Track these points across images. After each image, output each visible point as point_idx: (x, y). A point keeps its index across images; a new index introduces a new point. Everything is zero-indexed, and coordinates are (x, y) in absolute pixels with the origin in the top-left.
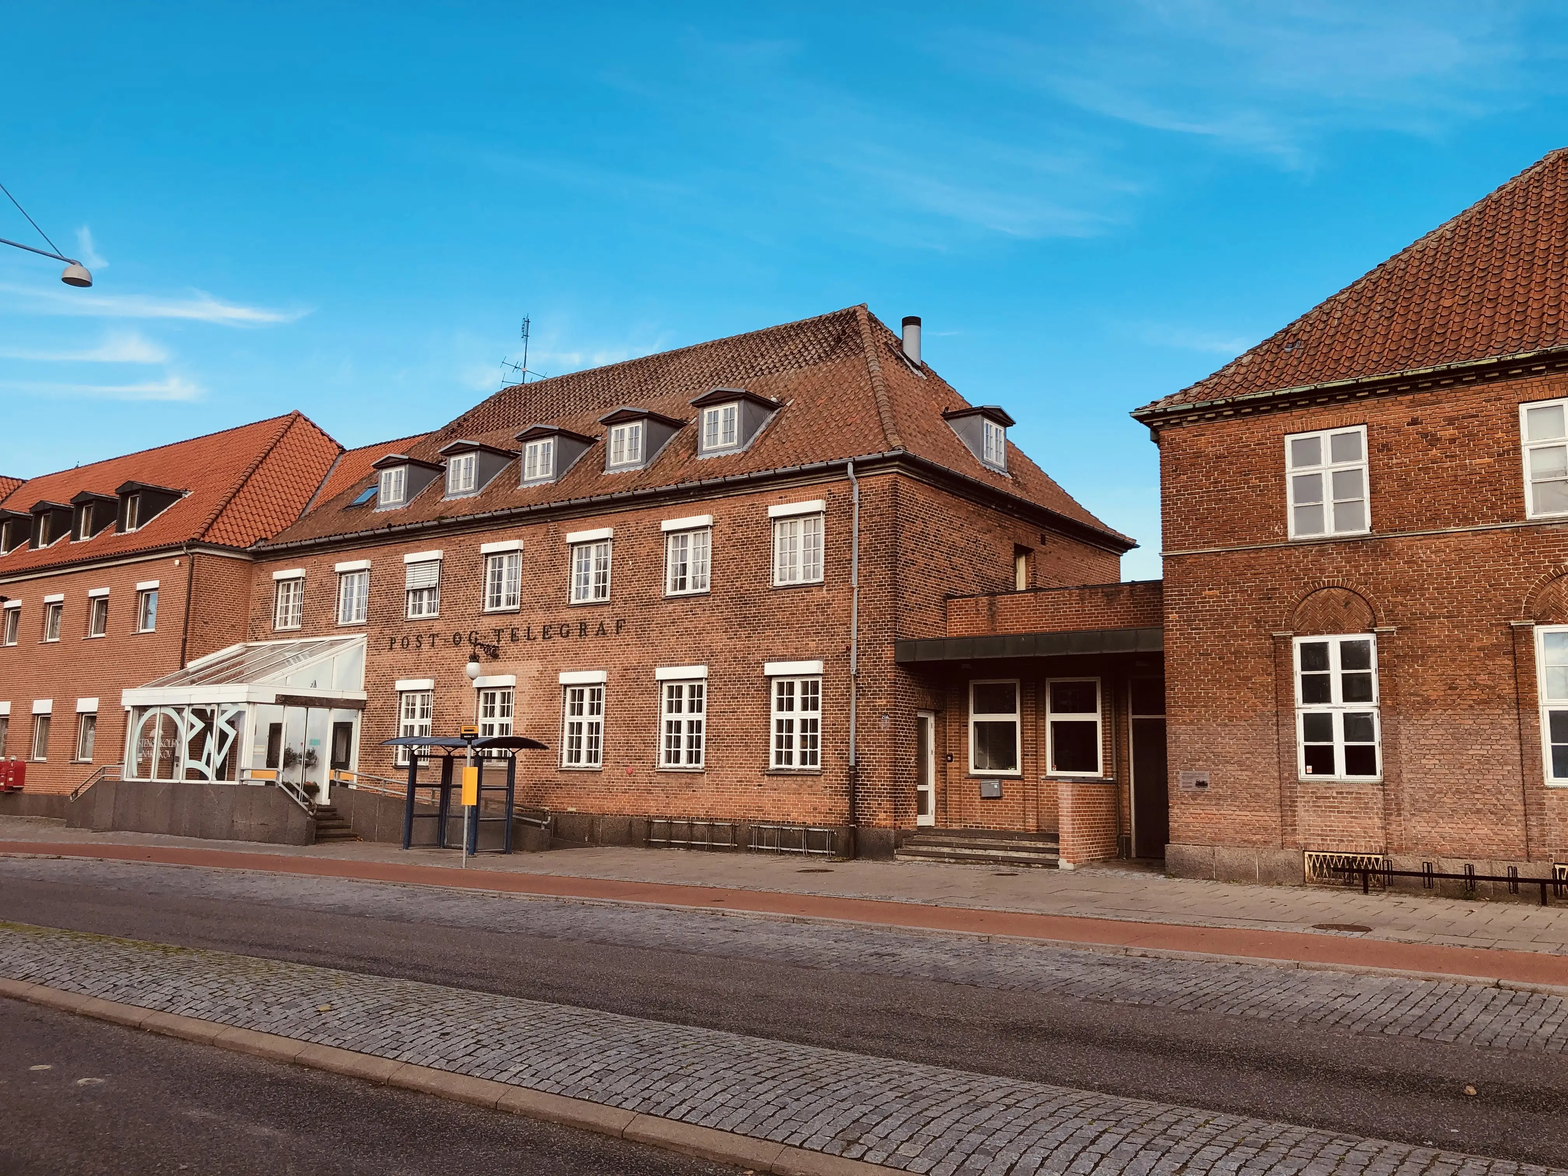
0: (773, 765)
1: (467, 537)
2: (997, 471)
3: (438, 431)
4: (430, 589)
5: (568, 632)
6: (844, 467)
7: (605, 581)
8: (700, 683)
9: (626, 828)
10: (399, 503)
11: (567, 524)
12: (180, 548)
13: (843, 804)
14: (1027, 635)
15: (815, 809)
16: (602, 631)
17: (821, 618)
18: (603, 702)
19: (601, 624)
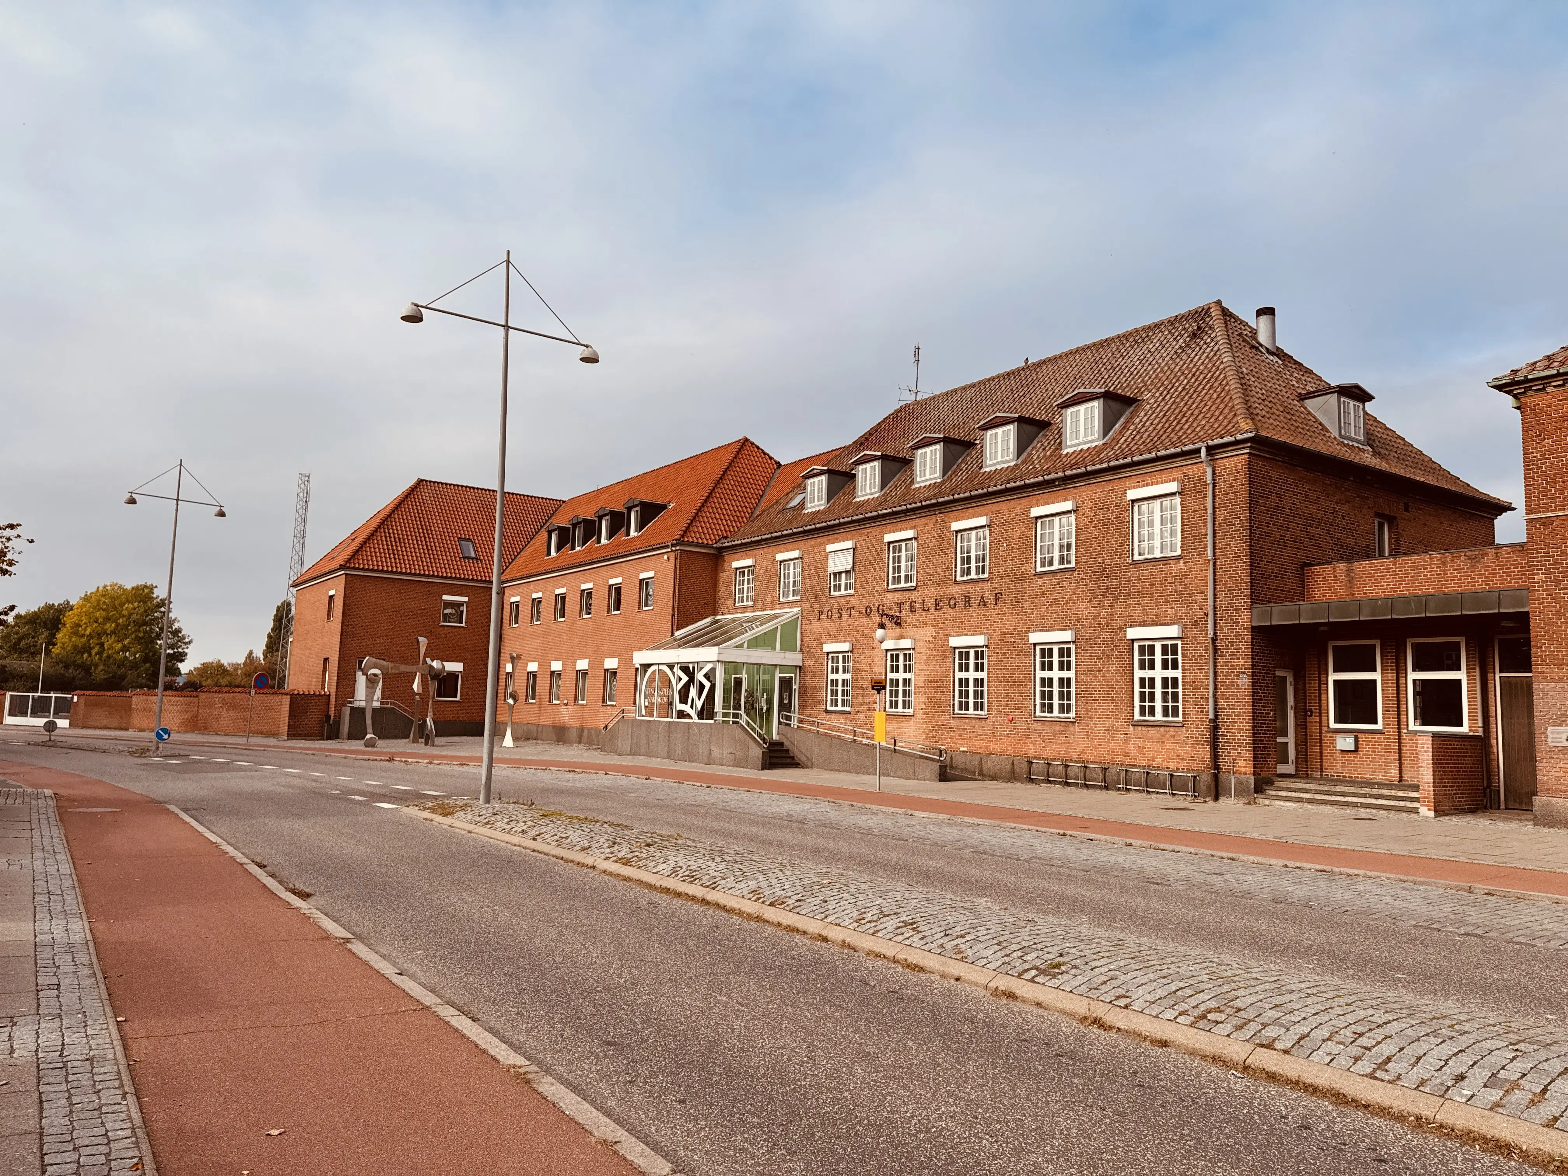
0: (1137, 717)
1: (873, 529)
2: (1356, 445)
3: (850, 446)
4: (846, 572)
5: (955, 604)
6: (1198, 451)
7: (984, 561)
8: (1068, 646)
9: (1009, 767)
10: (821, 505)
11: (951, 515)
12: (667, 547)
13: (1205, 752)
14: (1386, 599)
15: (1178, 756)
16: (983, 603)
17: (1179, 588)
18: (986, 661)
19: (982, 597)
